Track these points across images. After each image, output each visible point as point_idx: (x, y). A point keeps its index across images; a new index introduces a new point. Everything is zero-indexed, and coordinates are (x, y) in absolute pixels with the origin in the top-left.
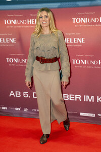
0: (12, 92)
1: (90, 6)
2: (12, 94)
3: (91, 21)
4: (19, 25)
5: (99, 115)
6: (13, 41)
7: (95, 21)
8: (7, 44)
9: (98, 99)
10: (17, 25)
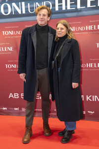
0: (11, 94)
1: (77, 16)
2: (11, 95)
3: (79, 30)
4: (15, 35)
5: (89, 112)
6: (11, 49)
7: (82, 29)
8: (6, 52)
9: (88, 98)
10: (14, 35)
